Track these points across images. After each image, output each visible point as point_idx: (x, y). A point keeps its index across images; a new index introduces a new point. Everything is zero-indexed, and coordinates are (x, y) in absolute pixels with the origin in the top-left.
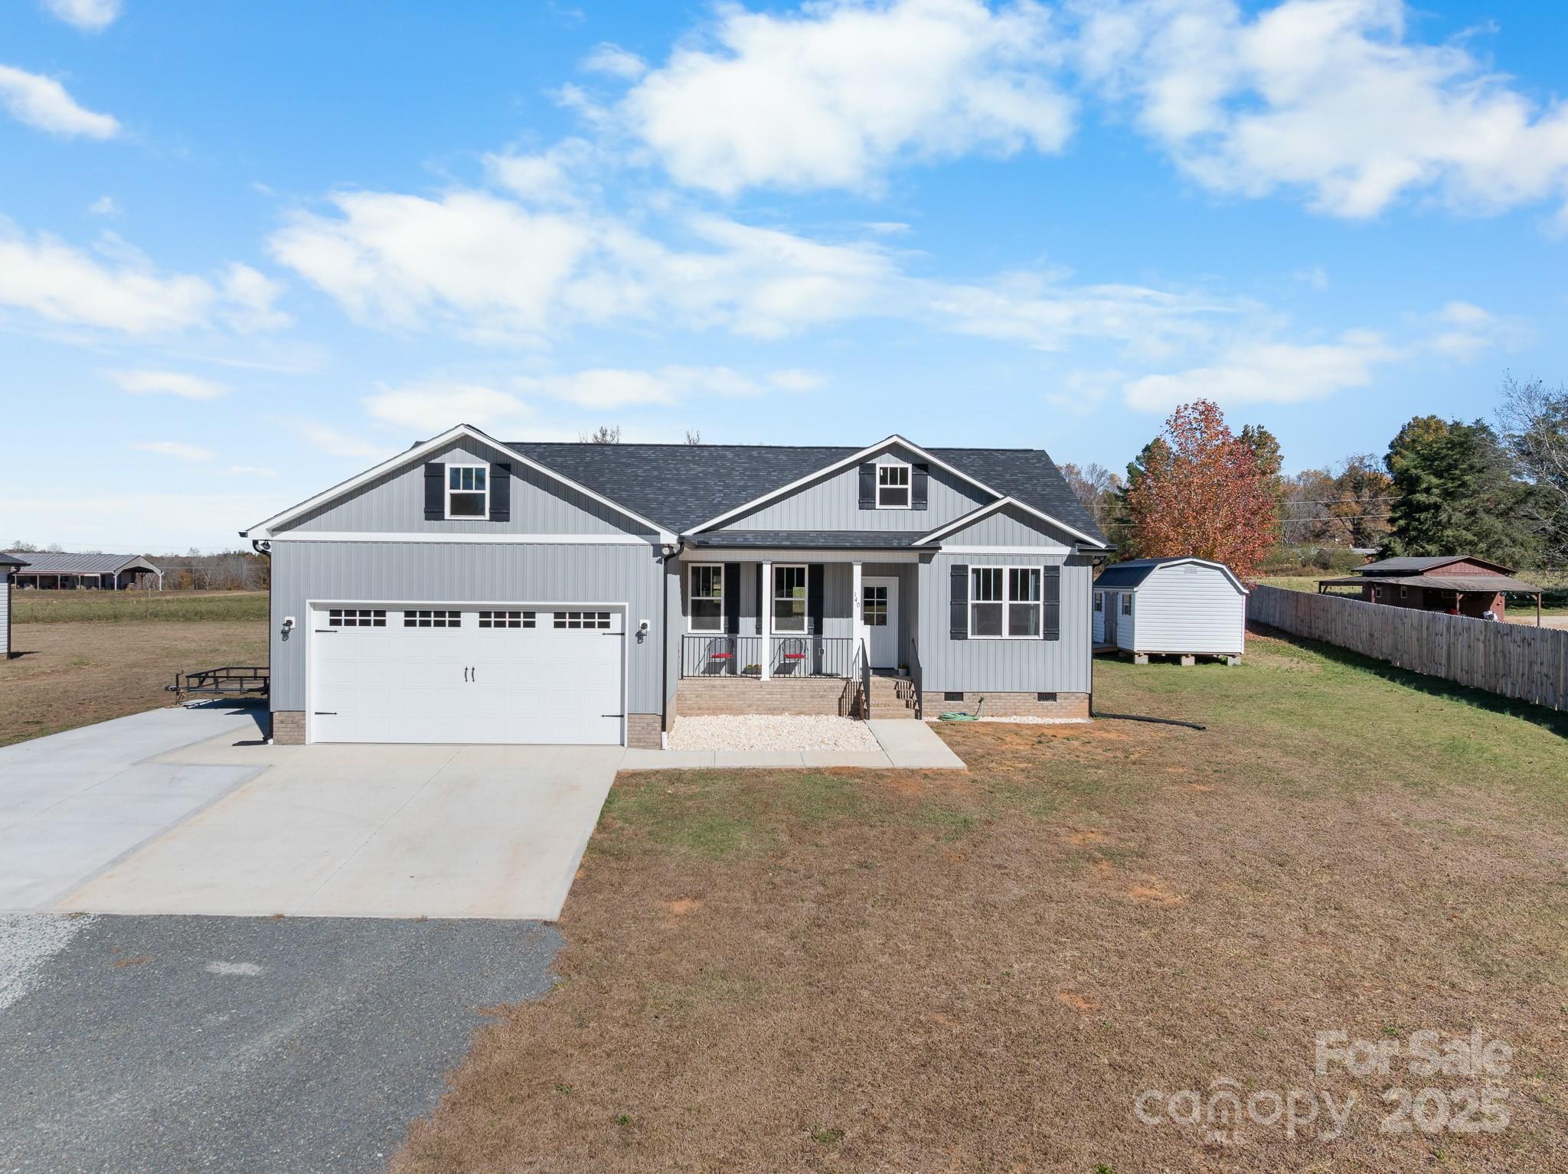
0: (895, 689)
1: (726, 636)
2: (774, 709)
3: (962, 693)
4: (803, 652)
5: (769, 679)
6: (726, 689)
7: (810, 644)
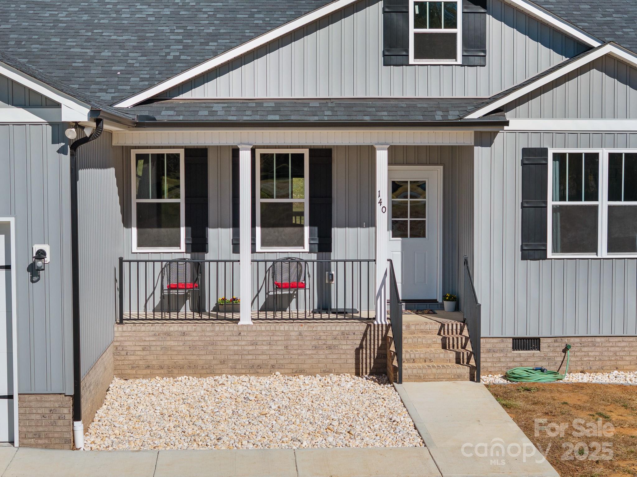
0: (439, 334)
1: (188, 256)
2: (259, 367)
3: (538, 339)
4: (302, 278)
5: (251, 323)
6: (187, 338)
7: (312, 269)
